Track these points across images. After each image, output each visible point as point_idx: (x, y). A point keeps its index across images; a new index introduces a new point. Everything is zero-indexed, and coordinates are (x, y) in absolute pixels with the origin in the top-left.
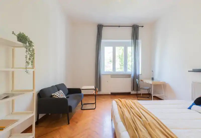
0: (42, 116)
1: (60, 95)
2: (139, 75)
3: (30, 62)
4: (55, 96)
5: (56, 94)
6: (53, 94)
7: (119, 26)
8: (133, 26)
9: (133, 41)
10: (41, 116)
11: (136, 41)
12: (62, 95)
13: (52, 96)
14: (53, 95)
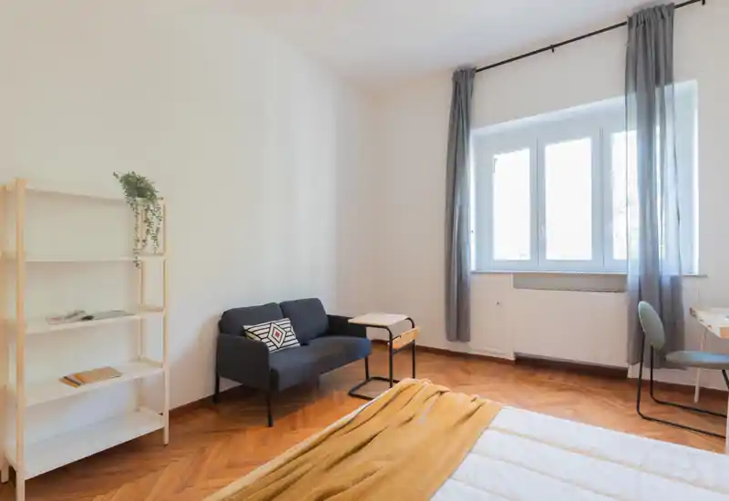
0: (230, 387)
1: (268, 332)
2: (676, 282)
3: (149, 237)
4: (252, 333)
5: (256, 329)
6: (246, 327)
7: (552, 47)
8: (630, 19)
9: (633, 96)
10: (227, 385)
11: (657, 91)
12: (277, 334)
13: (244, 333)
14: (247, 330)
